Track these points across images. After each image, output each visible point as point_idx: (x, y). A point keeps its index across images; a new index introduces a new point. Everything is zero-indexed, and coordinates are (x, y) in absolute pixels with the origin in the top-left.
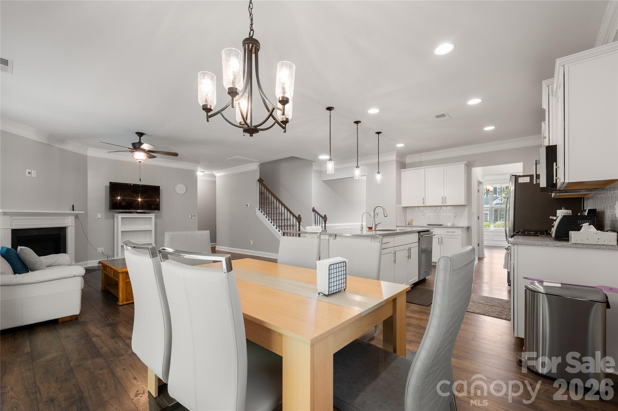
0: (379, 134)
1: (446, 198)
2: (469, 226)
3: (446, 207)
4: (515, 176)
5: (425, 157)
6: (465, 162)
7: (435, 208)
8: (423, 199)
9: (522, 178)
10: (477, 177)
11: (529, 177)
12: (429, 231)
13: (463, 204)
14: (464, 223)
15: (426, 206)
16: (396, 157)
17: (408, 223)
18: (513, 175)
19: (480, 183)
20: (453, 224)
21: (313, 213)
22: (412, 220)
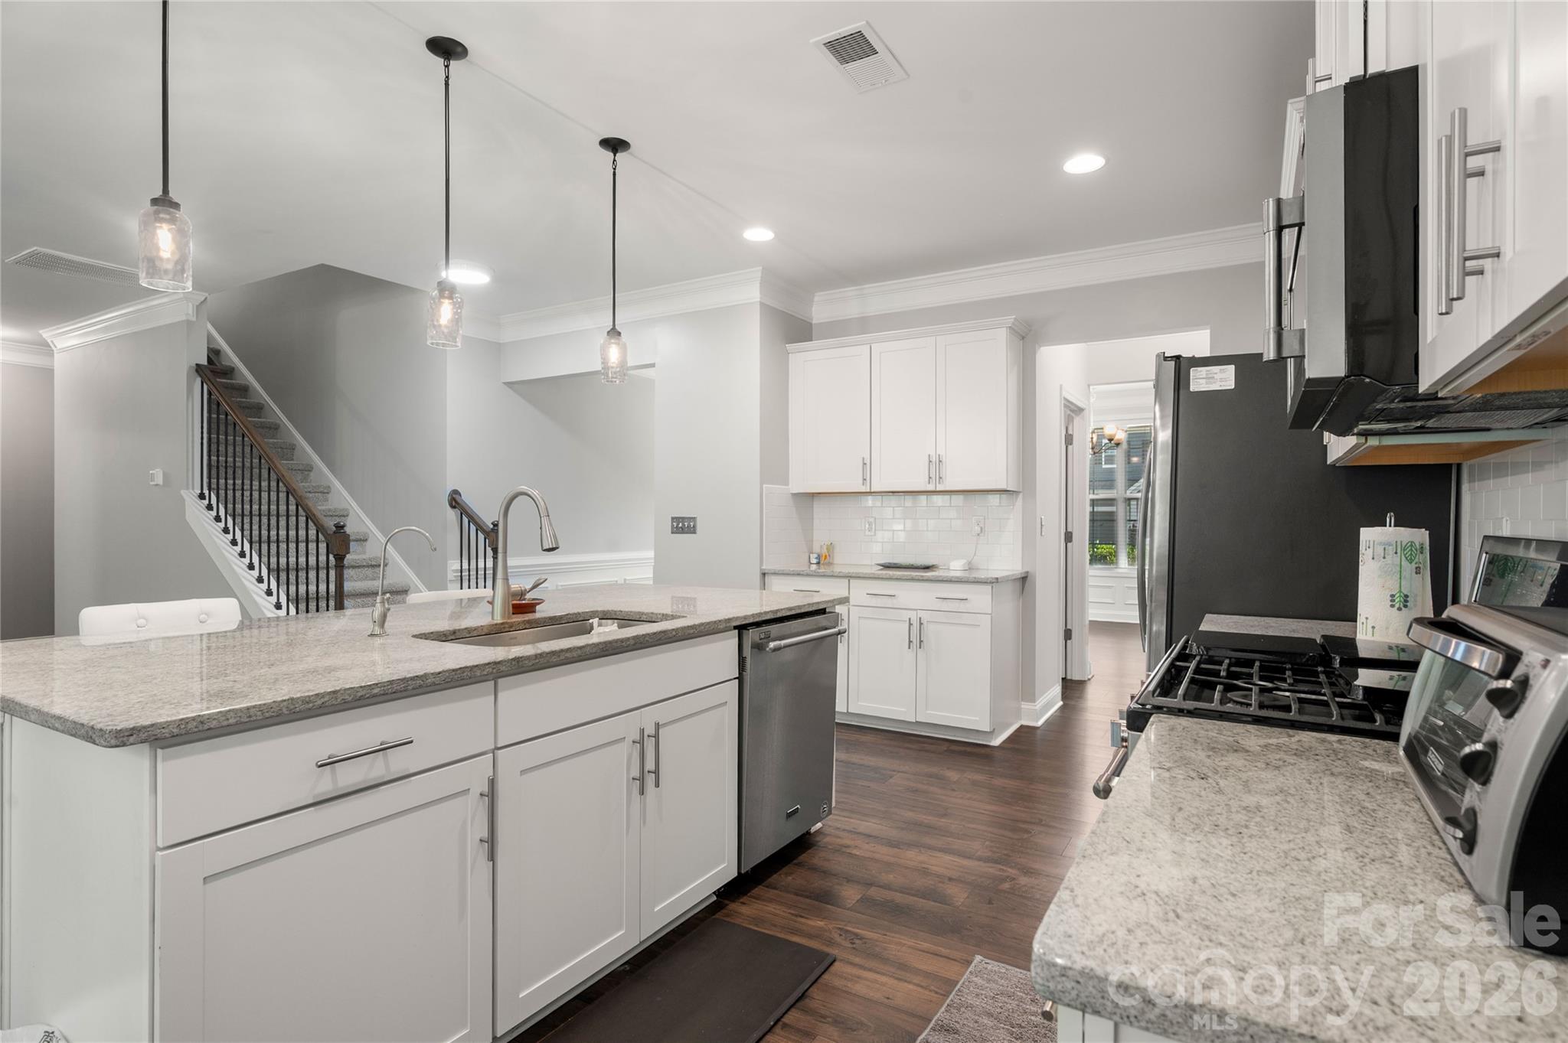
0: (615, 151)
1: (944, 461)
2: (1027, 572)
3: (947, 497)
4: (1177, 358)
5: (880, 299)
6: (1010, 319)
7: (908, 501)
8: (861, 464)
9: (1202, 371)
10: (1061, 386)
11: (1232, 368)
12: (823, 611)
13: (1003, 486)
14: (1005, 562)
15: (872, 491)
16: (761, 293)
17: (819, 557)
18: (1166, 359)
19: (1073, 411)
20: (970, 563)
21: (452, 515)
22: (831, 547)
